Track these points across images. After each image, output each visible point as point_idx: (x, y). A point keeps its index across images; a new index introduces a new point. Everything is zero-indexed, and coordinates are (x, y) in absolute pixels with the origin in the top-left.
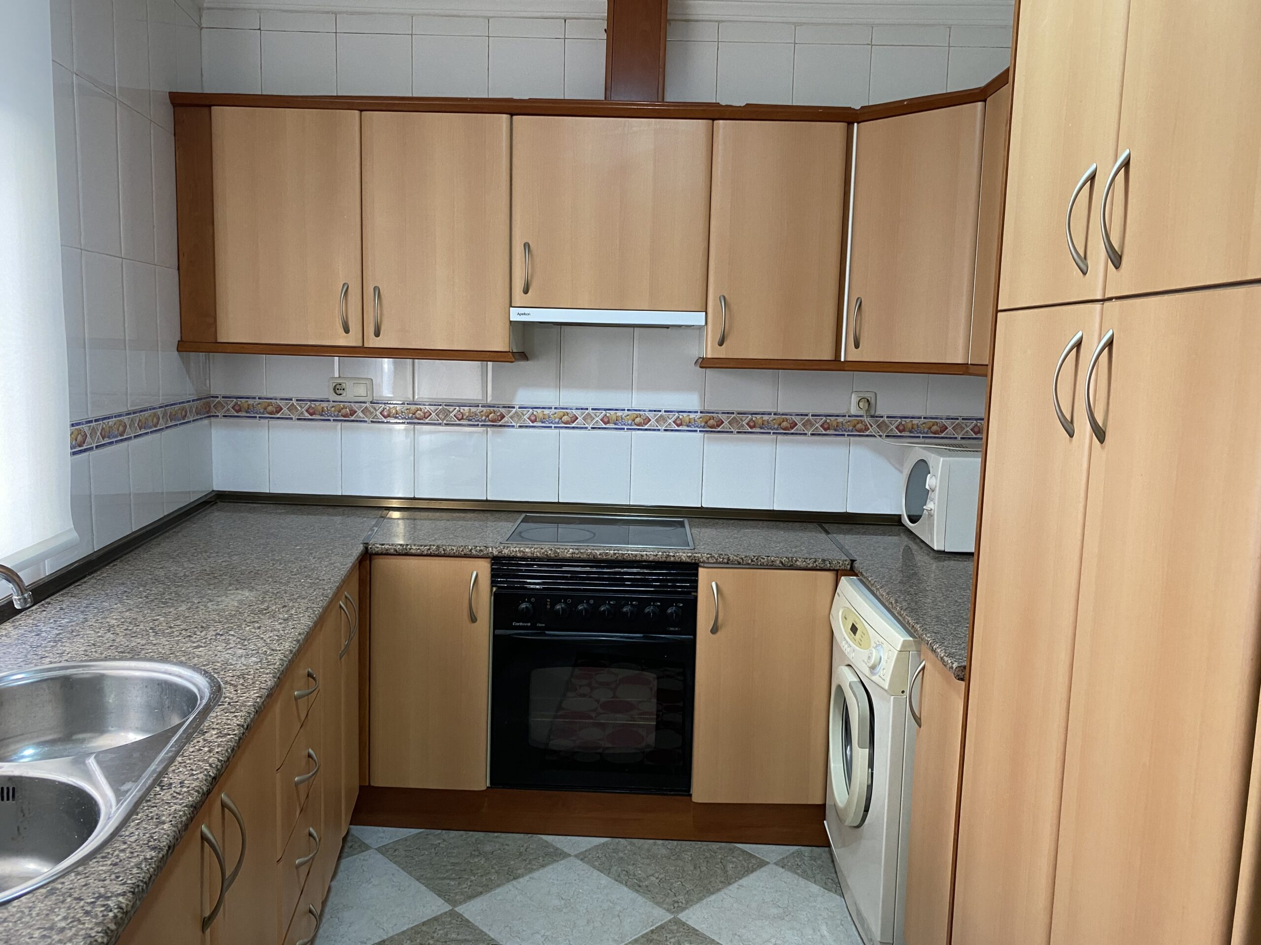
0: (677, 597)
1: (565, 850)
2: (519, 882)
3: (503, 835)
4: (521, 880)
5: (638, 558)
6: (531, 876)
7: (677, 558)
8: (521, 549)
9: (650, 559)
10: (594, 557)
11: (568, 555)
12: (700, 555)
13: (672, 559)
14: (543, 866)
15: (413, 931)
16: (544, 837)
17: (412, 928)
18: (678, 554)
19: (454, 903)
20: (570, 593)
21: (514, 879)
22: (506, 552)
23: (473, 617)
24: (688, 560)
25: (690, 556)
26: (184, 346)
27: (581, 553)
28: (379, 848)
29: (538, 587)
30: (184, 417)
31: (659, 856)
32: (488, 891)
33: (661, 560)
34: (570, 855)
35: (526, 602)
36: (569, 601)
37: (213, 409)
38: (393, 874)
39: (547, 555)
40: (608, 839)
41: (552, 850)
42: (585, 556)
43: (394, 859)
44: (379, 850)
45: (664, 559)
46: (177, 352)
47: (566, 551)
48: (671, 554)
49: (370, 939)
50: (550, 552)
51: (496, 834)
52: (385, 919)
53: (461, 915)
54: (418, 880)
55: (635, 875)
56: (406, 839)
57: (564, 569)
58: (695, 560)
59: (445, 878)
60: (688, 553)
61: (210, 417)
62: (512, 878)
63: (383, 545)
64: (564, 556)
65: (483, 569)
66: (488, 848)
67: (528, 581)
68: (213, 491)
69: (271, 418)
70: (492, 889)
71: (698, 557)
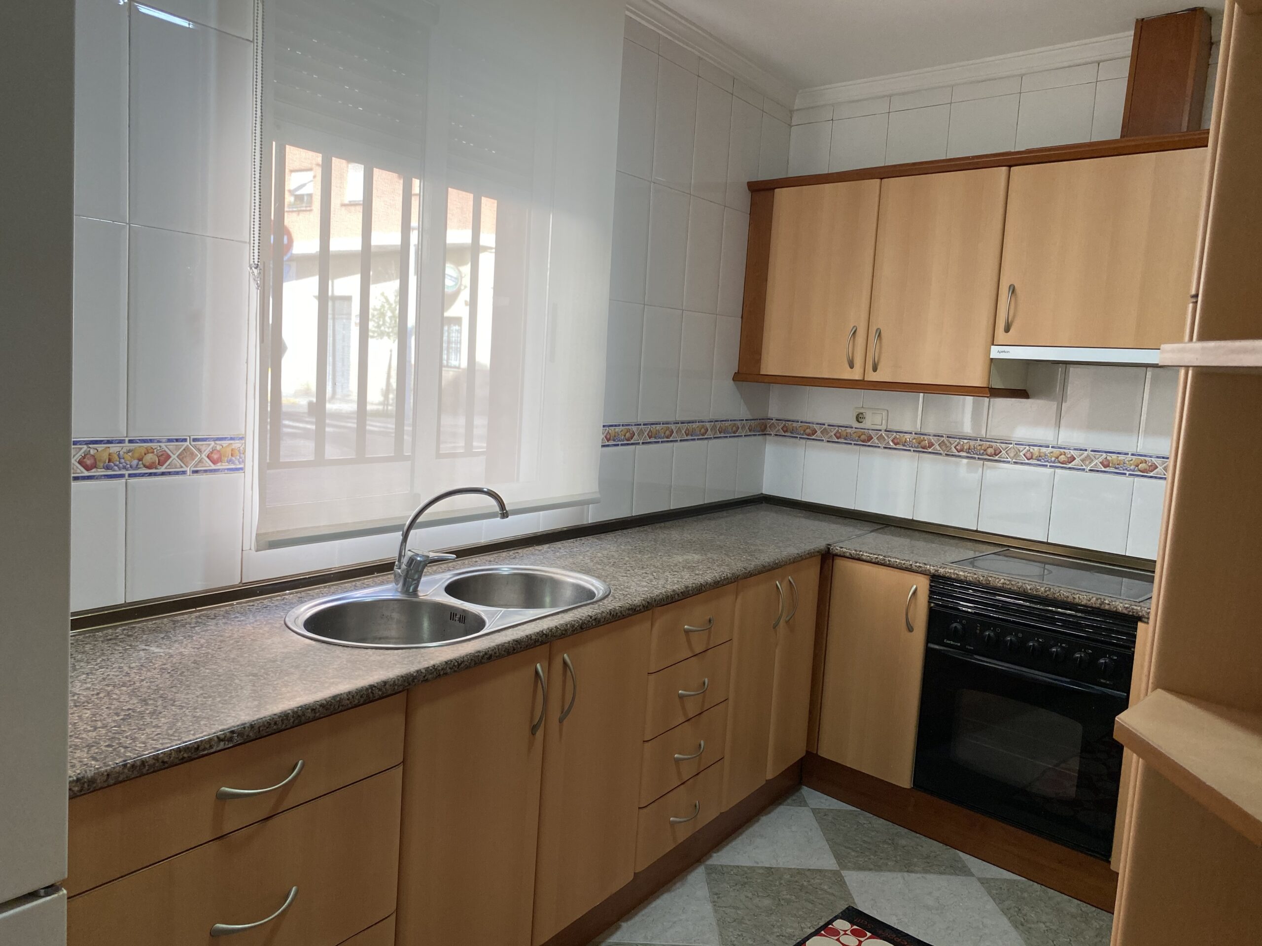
0: (1111, 648)
1: (972, 870)
2: (909, 876)
3: (924, 838)
4: (913, 875)
5: (1069, 600)
6: (924, 875)
7: (1112, 607)
8: (956, 572)
9: (1083, 603)
10: (1024, 590)
11: (999, 585)
12: (1139, 608)
13: (1107, 607)
14: (941, 873)
15: (798, 871)
16: (961, 854)
17: (798, 869)
18: (1114, 603)
19: (843, 866)
20: (1000, 623)
21: (908, 871)
22: (942, 571)
23: (910, 628)
24: (1125, 612)
25: (1127, 608)
26: (738, 377)
27: (1012, 584)
28: (814, 809)
29: (969, 610)
30: (734, 432)
31: (1065, 912)
32: (876, 870)
33: (1094, 606)
34: (973, 875)
35: (958, 623)
36: (998, 630)
37: (768, 429)
38: (811, 830)
39: (979, 581)
40: (1024, 879)
41: (960, 866)
42: (1015, 588)
43: (820, 821)
44: (814, 811)
45: (1098, 605)
46: (732, 382)
47: (997, 580)
48: (1107, 602)
49: (763, 862)
50: (982, 578)
51: (918, 835)
52: (783, 855)
53: (843, 877)
54: (827, 841)
55: (1025, 915)
56: (839, 811)
57: (998, 597)
58: (1133, 612)
59: (849, 848)
60: (1126, 604)
61: (765, 434)
62: (906, 870)
63: (841, 548)
64: (995, 585)
65: (922, 584)
66: (903, 842)
67: (961, 603)
68: (762, 494)
69: (808, 439)
70: (882, 870)
71: (1137, 609)
